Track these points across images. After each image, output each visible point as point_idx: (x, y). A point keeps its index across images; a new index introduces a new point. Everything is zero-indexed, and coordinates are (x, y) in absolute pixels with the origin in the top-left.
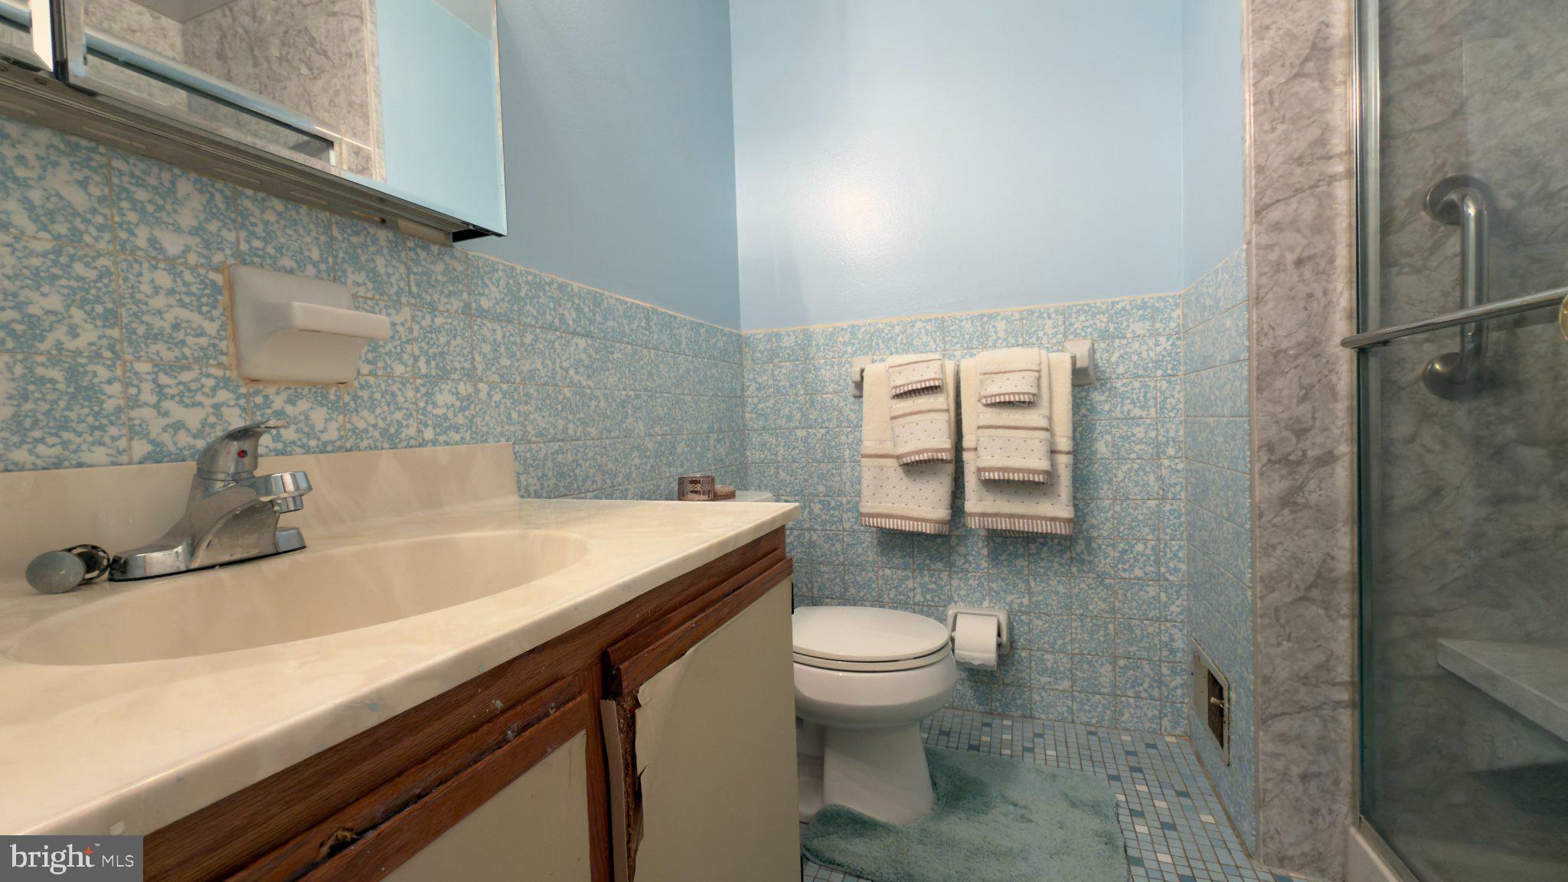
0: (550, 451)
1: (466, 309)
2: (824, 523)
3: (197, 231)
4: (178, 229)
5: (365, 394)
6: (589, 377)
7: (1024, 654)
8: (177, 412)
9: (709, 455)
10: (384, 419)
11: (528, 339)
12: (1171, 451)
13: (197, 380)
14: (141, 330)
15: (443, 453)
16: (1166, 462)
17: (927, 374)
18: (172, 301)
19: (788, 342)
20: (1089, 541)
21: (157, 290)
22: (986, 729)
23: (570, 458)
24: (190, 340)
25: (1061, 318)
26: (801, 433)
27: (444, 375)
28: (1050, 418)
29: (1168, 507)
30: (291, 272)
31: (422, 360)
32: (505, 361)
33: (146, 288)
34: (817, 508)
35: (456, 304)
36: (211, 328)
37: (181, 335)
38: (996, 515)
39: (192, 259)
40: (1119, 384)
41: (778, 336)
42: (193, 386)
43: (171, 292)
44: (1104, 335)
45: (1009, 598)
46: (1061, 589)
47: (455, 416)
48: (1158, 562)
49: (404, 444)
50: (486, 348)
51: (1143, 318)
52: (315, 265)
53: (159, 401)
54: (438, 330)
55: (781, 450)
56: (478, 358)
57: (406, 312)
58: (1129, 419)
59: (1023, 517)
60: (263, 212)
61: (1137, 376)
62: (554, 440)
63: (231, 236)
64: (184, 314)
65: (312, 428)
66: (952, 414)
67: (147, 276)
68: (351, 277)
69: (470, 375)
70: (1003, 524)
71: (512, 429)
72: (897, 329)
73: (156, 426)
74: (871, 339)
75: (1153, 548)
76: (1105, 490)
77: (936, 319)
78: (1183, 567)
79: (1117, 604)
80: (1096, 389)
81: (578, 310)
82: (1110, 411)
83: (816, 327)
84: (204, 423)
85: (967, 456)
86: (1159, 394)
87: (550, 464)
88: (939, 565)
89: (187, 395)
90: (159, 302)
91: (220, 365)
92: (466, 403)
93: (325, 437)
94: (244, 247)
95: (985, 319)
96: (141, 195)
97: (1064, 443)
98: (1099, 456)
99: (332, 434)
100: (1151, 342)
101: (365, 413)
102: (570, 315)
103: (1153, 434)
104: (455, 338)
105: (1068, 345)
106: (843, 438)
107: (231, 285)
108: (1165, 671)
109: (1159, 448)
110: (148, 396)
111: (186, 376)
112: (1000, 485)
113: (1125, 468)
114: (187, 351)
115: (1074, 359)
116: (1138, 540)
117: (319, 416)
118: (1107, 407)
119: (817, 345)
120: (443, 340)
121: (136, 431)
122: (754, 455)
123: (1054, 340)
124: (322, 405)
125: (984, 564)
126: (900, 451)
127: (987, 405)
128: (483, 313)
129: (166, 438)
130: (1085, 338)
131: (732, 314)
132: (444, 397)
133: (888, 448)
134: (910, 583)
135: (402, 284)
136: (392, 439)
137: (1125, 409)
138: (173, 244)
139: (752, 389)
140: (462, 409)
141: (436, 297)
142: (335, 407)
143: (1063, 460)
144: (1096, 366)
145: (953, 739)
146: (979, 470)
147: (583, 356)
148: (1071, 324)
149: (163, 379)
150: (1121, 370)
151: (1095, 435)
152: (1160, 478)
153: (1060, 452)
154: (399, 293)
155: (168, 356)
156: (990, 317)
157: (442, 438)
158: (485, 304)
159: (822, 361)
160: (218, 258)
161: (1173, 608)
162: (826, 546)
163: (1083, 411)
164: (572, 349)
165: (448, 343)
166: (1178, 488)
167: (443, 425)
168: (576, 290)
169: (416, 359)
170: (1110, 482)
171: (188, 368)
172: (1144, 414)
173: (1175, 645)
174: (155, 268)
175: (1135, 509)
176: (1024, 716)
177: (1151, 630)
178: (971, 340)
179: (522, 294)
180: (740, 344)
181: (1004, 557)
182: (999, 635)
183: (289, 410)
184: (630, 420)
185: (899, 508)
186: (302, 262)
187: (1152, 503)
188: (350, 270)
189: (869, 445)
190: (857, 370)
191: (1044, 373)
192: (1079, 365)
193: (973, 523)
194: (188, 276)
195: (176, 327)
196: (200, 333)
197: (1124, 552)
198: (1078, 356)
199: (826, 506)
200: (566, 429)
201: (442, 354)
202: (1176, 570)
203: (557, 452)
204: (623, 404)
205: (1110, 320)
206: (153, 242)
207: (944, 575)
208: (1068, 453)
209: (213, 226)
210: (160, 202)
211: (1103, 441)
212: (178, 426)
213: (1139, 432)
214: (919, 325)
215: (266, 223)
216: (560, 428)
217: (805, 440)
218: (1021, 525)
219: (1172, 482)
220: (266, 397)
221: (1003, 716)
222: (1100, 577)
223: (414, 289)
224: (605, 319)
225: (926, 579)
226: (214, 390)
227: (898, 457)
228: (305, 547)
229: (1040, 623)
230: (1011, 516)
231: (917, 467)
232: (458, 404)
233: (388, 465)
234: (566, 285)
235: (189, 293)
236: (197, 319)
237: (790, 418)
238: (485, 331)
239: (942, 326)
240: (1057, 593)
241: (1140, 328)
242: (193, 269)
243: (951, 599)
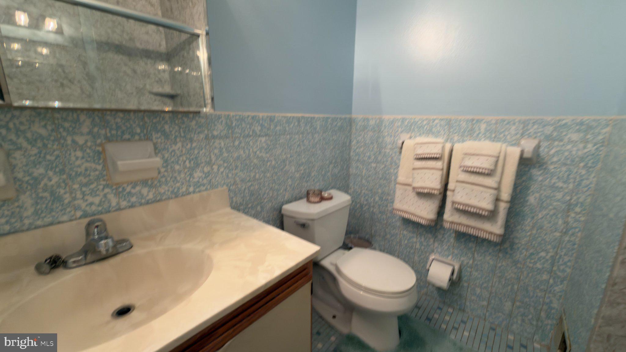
0: (247, 187)
1: (207, 137)
2: (379, 206)
3: (90, 133)
4: (82, 134)
5: (164, 179)
6: (267, 153)
7: (465, 284)
8: (90, 199)
9: (329, 174)
10: (172, 187)
11: (237, 143)
12: (578, 209)
13: (96, 187)
14: (74, 174)
15: (196, 196)
16: (573, 215)
17: (435, 150)
18: (84, 160)
19: (372, 123)
20: (512, 244)
21: (77, 158)
22: (438, 311)
23: (257, 187)
24: (92, 174)
25: (522, 126)
26: (374, 165)
27: (197, 165)
28: (500, 183)
29: (567, 239)
30: (129, 140)
31: (187, 162)
32: (225, 155)
33: (73, 159)
34: (377, 199)
35: (202, 136)
36: (100, 167)
37: (88, 172)
38: (460, 224)
39: (89, 144)
40: (552, 167)
41: (368, 120)
42: (95, 189)
43: (83, 158)
44: (549, 138)
45: (462, 259)
46: (491, 262)
47: (203, 180)
48: (553, 265)
49: (181, 195)
50: (216, 151)
51: (579, 131)
52: (139, 134)
53: (83, 197)
54: (194, 148)
55: (364, 172)
56: (213, 156)
57: (179, 145)
58: (553, 187)
59: (474, 228)
60: (115, 119)
61: (565, 164)
62: (249, 181)
63: (103, 132)
64: (88, 165)
65: (143, 195)
66: (445, 171)
67: (73, 154)
68: (154, 136)
69: (209, 163)
70: (462, 229)
71: (229, 181)
72: (425, 123)
73: (83, 205)
74: (411, 125)
75: (552, 257)
76: (528, 223)
77: (447, 119)
78: (568, 270)
79: (522, 277)
80: (535, 167)
81: (262, 126)
82: (541, 181)
83: (387, 117)
84: (101, 201)
85: (449, 193)
86: (578, 177)
87: (247, 191)
88: (430, 235)
89: (93, 193)
90: (78, 162)
91: (104, 180)
92: (207, 175)
93: (148, 198)
94: (109, 135)
95: (474, 122)
96: (67, 125)
97: (506, 195)
98: (528, 204)
99: (151, 196)
100: (581, 146)
101: (164, 186)
102: (258, 129)
103: (568, 198)
104: (202, 149)
105: (523, 142)
106: (392, 171)
107: (104, 150)
108: (543, 314)
109: (570, 207)
110: (79, 195)
111: (92, 186)
112: (465, 212)
113: (544, 213)
114: (91, 178)
115: (522, 152)
116: (543, 251)
117: (145, 191)
118: (540, 178)
119: (385, 126)
120: (196, 152)
121: (77, 208)
122: (353, 171)
123: (514, 138)
124: (145, 186)
125: (452, 240)
126: (415, 185)
127: (463, 171)
128: (214, 137)
129: (88, 208)
130: (535, 138)
131: (348, 108)
132: (198, 174)
133: (409, 181)
134: (415, 240)
135: (177, 134)
136: (176, 195)
137: (553, 181)
138: (81, 140)
139: (354, 143)
140: (206, 177)
141: (192, 136)
142: (151, 186)
143: (503, 207)
144: (538, 156)
145: (421, 312)
146: (453, 203)
147: (264, 145)
148: (528, 130)
149: (84, 189)
150: (555, 159)
151: (529, 192)
152: (566, 223)
153: (502, 201)
154: (176, 137)
155: (85, 181)
156: (479, 121)
157: (197, 190)
158: (215, 133)
159: (386, 134)
160: (99, 141)
161: (556, 288)
162: (379, 216)
163: (524, 178)
164: (258, 143)
165: (199, 153)
166: (577, 230)
167: (197, 185)
168: (261, 117)
169: (185, 162)
170: (533, 218)
171: (92, 183)
172: (565, 186)
173: (552, 305)
174: (75, 151)
175: (545, 235)
176: (460, 309)
177: (539, 294)
178: (464, 132)
179: (234, 124)
180: (351, 122)
181: (463, 240)
182: (453, 273)
183: (133, 191)
184: (287, 167)
185: (412, 209)
186: (133, 134)
187: (557, 234)
188: (153, 133)
189: (401, 178)
190: (401, 142)
191: (501, 158)
192: (526, 155)
193: (447, 225)
194: (88, 151)
195: (86, 170)
196: (96, 170)
197: (532, 254)
198: (526, 150)
199: (381, 198)
200: (255, 176)
201: (196, 158)
202: (564, 271)
203: (251, 186)
204: (284, 161)
205: (555, 129)
206: (74, 141)
207: (432, 240)
208: (507, 202)
209: (96, 130)
210: (74, 125)
211: (533, 196)
212: (91, 204)
213: (559, 195)
214: (436, 121)
215: (117, 123)
216: (252, 176)
217: (375, 168)
218: (471, 231)
219: (574, 225)
220: (123, 188)
221: (449, 306)
222: (516, 263)
223: (182, 135)
224: (276, 126)
225: (423, 239)
226: (103, 189)
227: (414, 188)
229: (476, 274)
230: (468, 226)
231: (423, 195)
232: (204, 176)
233: (173, 206)
234: (256, 116)
235: (89, 157)
236: (93, 166)
237: (369, 157)
238: (216, 144)
239: (449, 123)
240: (489, 263)
241: (575, 137)
242: (90, 148)
243: (433, 251)
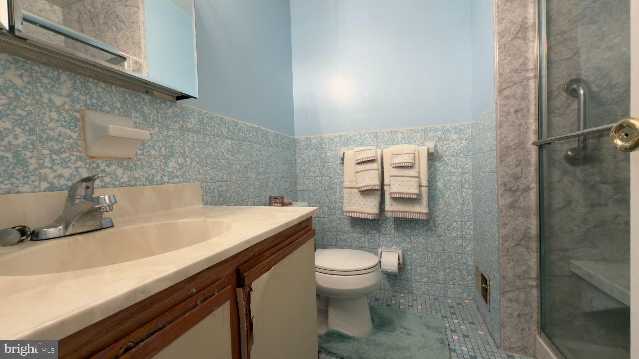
0: (216, 187)
1: (181, 128)
2: (328, 215)
3: (69, 95)
4: (61, 95)
5: (139, 163)
6: (232, 155)
7: (409, 267)
8: (60, 170)
9: (282, 187)
10: (147, 173)
11: (207, 141)
12: (467, 186)
13: (69, 157)
14: (45, 136)
15: (171, 187)
16: (465, 190)
17: (369, 155)
18: (58, 124)
19: (314, 141)
20: (435, 221)
21: (52, 120)
22: (394, 298)
23: (224, 188)
24: (66, 141)
25: (423, 132)
26: (319, 178)
27: (172, 155)
28: (419, 173)
29: (466, 208)
30: (108, 112)
31: (163, 149)
32: (198, 149)
33: (47, 119)
34: (326, 209)
35: (177, 126)
36: (75, 135)
37: (62, 139)
38: (398, 211)
39: (67, 107)
40: (446, 159)
41: (310, 139)
42: (67, 160)
43: (58, 121)
44: (440, 139)
45: (403, 245)
46: (423, 241)
47: (177, 172)
48: (462, 231)
49: (155, 183)
50: (190, 144)
51: (456, 133)
52: (119, 110)
53: (52, 166)
54: (170, 137)
55: (311, 185)
56: (187, 148)
57: (156, 129)
58: (450, 173)
59: (408, 212)
60: (97, 88)
61: (453, 156)
62: (218, 181)
63: (83, 98)
64: (63, 130)
65: (117, 177)
66: (380, 171)
67: (48, 114)
68: (134, 115)
69: (183, 155)
70: (400, 215)
71: (200, 177)
72: (358, 137)
73: (51, 176)
74: (347, 141)
75: (460, 225)
76: (441, 202)
77: (374, 133)
78: (472, 232)
79: (446, 247)
80: (437, 161)
81: (228, 128)
82: (442, 170)
83: (325, 136)
84: (71, 175)
85: (386, 188)
86: (462, 164)
87: (216, 191)
88: (375, 232)
89: (64, 163)
90: (52, 125)
91: (78, 151)
92: (181, 166)
93: (122, 180)
94: (89, 102)
95: (393, 133)
96: (46, 81)
97: (424, 182)
98: (438, 188)
99: (125, 179)
100: (459, 142)
101: (139, 171)
102: (225, 130)
103: (460, 179)
104: (177, 139)
105: (426, 143)
106: (336, 180)
107: (83, 117)
108: (465, 274)
109: (462, 185)
110: (47, 163)
111: (64, 155)
112: (399, 199)
113: (449, 193)
114: (64, 145)
115: (428, 149)
116: (454, 222)
117: (120, 172)
118: (441, 168)
119: (326, 143)
120: (172, 141)
121: (43, 178)
122: (300, 187)
123: (421, 142)
124: (121, 167)
125: (393, 231)
126: (359, 185)
127: (394, 167)
128: (188, 130)
129: (55, 181)
130: (433, 140)
131: (291, 129)
132: (172, 164)
133: (354, 184)
134: (363, 239)
135: (155, 118)
136: (150, 181)
137: (449, 169)
138: (58, 101)
139: (299, 161)
140: (180, 169)
141: (169, 123)
142: (126, 168)
143: (424, 190)
144: (437, 152)
145: (381, 302)
146: (391, 193)
147: (230, 147)
148: (427, 135)
149: (54, 157)
150: (447, 153)
151: (437, 179)
152: (463, 197)
153: (423, 186)
154: (154, 121)
155: (56, 147)
156: (396, 132)
157: (171, 181)
158: (189, 126)
159: (328, 149)
160: (78, 107)
161: (468, 249)
162: (329, 224)
163: (432, 170)
164: (225, 145)
165: (174, 142)
166: (470, 200)
167: (172, 176)
168: (227, 120)
169: (161, 148)
170: (443, 198)
171: (65, 152)
172: (456, 171)
173: (468, 263)
174: (51, 111)
175: (453, 209)
176: (409, 293)
177: (459, 257)
178: (388, 141)
179: (205, 122)
180: (294, 142)
181: (400, 229)
182: (399, 260)
183: (107, 169)
184: (249, 173)
185: (358, 209)
186: (113, 108)
187: (459, 207)
188: (133, 112)
189: (347, 183)
190: (342, 153)
191: (417, 155)
192: (430, 151)
193: (388, 215)
194: (65, 114)
195: (60, 135)
196: (70, 138)
197: (448, 226)
198: (430, 148)
199: (329, 208)
200: (222, 177)
201: (171, 146)
202: (469, 233)
203: (219, 186)
204: (246, 167)
205: (443, 133)
206: (50, 100)
207: (377, 236)
208: (426, 187)
209: (76, 94)
210: (53, 83)
211: (440, 182)
212: (61, 176)
213: (454, 178)
214: (367, 135)
215: (98, 92)
216: (220, 176)
217: (321, 181)
218: (407, 216)
219: (467, 198)
220: (98, 164)
221: (400, 292)
222: (439, 236)
223: (160, 120)
224: (239, 132)
225: (370, 237)
226: (76, 161)
227: (358, 188)
228: (113, 226)
229: (415, 255)
230: (404, 212)
231: (366, 192)
232: (178, 167)
233: (148, 192)
234: (223, 118)
235: (65, 121)
236: (68, 132)
237: (314, 172)
238: (189, 137)
239: (376, 135)
240: (422, 243)
241: (454, 137)
242: (67, 111)
243: (379, 246)
